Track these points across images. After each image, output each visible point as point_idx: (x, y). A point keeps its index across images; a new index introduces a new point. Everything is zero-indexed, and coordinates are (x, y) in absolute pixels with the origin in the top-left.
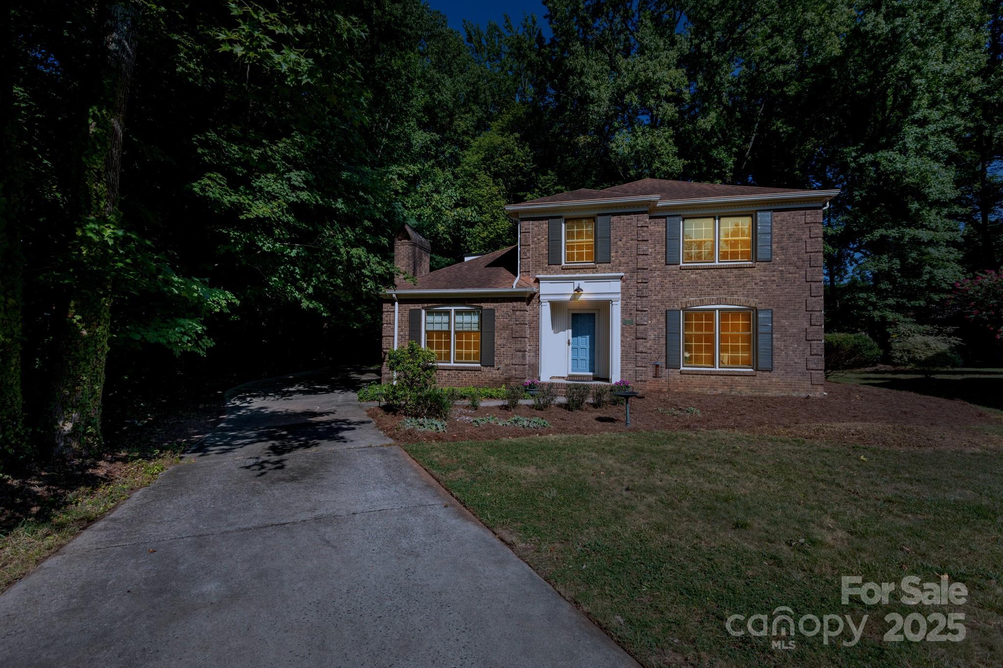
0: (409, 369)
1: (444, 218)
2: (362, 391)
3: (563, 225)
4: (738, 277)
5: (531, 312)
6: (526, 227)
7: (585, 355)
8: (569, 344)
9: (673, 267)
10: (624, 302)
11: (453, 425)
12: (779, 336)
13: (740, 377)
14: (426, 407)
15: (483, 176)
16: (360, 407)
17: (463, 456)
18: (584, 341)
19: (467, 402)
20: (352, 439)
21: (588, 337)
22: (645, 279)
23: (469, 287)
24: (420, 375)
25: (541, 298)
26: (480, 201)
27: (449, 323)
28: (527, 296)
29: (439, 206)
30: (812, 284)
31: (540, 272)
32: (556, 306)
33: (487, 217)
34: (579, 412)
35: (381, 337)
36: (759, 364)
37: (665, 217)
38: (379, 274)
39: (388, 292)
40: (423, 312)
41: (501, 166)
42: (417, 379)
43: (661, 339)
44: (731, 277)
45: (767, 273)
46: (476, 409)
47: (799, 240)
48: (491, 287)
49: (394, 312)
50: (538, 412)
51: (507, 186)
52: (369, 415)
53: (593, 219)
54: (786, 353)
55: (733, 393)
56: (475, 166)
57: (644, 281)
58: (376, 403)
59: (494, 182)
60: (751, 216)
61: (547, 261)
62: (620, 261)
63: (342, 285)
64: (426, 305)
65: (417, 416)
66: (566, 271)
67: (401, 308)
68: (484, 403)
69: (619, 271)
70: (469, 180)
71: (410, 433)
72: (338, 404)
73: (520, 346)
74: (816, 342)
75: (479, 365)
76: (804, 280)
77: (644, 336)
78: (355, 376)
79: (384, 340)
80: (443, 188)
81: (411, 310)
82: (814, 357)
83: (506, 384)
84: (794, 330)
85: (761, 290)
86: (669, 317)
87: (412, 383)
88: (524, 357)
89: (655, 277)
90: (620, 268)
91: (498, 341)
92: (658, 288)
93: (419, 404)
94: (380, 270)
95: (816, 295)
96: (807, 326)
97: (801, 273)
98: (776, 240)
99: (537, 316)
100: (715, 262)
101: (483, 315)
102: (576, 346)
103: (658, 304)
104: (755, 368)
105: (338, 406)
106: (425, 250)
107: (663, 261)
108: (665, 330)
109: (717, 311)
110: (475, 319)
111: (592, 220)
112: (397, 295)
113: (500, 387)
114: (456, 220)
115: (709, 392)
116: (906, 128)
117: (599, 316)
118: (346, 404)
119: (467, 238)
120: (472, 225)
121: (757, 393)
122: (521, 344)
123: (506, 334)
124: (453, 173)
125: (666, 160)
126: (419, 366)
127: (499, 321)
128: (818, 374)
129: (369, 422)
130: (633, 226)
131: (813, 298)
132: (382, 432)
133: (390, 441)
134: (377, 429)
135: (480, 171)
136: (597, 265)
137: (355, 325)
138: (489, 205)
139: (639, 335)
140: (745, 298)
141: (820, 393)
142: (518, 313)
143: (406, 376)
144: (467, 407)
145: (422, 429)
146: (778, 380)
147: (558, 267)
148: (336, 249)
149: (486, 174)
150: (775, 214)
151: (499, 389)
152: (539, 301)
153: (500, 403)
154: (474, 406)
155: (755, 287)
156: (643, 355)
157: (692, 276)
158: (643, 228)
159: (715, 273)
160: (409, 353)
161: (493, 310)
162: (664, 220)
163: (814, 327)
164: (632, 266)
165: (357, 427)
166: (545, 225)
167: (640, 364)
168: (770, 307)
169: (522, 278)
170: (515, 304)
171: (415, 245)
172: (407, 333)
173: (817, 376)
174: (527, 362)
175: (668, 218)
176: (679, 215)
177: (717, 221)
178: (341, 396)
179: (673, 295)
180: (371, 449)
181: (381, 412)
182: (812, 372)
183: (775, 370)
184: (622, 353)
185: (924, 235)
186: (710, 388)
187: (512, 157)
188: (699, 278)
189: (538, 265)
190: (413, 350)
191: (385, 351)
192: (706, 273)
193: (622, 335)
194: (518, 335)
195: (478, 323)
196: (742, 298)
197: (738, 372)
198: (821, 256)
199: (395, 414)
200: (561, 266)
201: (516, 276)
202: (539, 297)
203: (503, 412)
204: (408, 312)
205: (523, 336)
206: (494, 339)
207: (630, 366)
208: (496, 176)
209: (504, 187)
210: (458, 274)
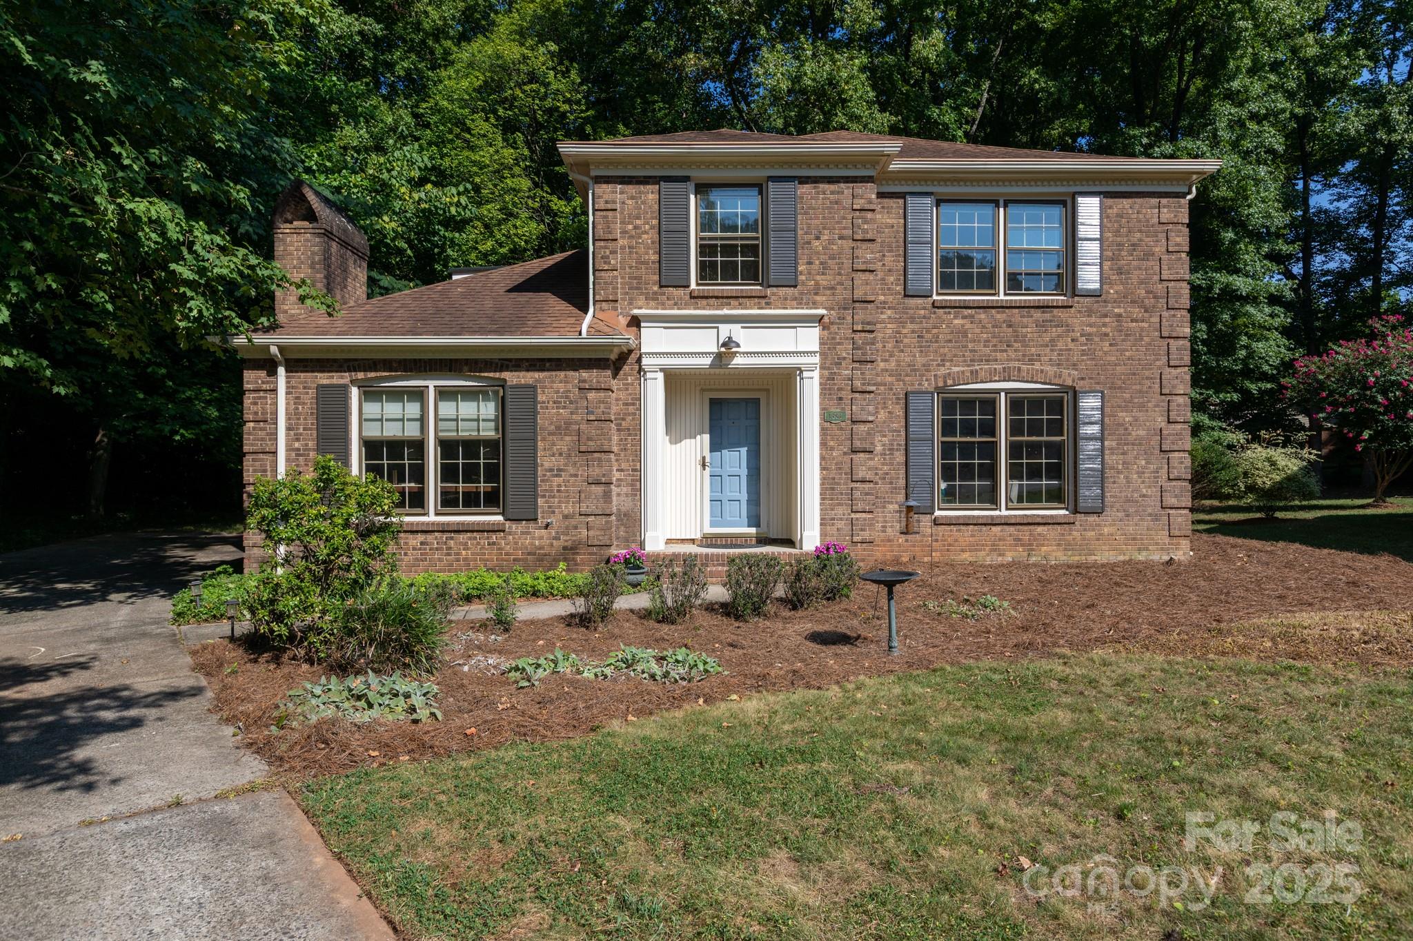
0: (317, 534)
1: (397, 205)
2: (186, 595)
3: (692, 197)
4: (1042, 326)
5: (622, 395)
6: (606, 197)
7: (739, 490)
8: (704, 465)
9: (920, 301)
10: (826, 373)
11: (454, 686)
12: (1114, 444)
13: (1046, 528)
14: (372, 640)
15: (480, 125)
16: (174, 640)
17: (520, 825)
18: (736, 459)
19: (479, 611)
20: (116, 773)
21: (744, 450)
22: (869, 323)
23: (473, 332)
24: (349, 549)
25: (645, 361)
26: (476, 174)
27: (422, 420)
28: (613, 357)
29: (385, 176)
30: (1171, 341)
31: (640, 303)
32: (676, 381)
33: (491, 210)
34: (763, 623)
35: (240, 455)
36: (1081, 500)
37: (902, 196)
38: (221, 278)
39: (259, 339)
40: (355, 392)
41: (520, 109)
42: (345, 560)
43: (897, 453)
44: (1028, 324)
45: (1093, 319)
46: (506, 630)
47: (1148, 255)
48: (527, 333)
49: (275, 391)
50: (665, 628)
51: (532, 151)
52: (199, 667)
53: (759, 187)
54: (1126, 477)
55: (1033, 559)
56: (464, 104)
57: (868, 327)
58: (224, 627)
59: (504, 140)
60: (1064, 203)
61: (656, 278)
62: (817, 284)
63: (109, 307)
64: (361, 375)
65: (343, 668)
66: (699, 301)
67: (293, 381)
68: (526, 611)
69: (815, 305)
70: (451, 132)
71: (323, 735)
72: (111, 634)
73: (597, 471)
74: (1176, 454)
75: (500, 518)
76: (1157, 334)
77: (868, 446)
78: (178, 553)
79: (248, 462)
80: (391, 142)
81: (321, 388)
82: (1174, 483)
83: (565, 560)
84: (1142, 433)
85: (1083, 353)
86: (911, 407)
87: (328, 572)
88: (607, 496)
89: (883, 322)
90: (818, 298)
91: (546, 461)
92: (889, 346)
93: (351, 632)
94: (223, 266)
95: (1177, 363)
96: (1163, 425)
97: (1152, 320)
98: (1110, 254)
99: (636, 402)
100: (997, 294)
101: (508, 399)
102: (718, 471)
103: (890, 379)
104: (1071, 506)
105: (109, 641)
106: (355, 251)
107: (899, 288)
108: (903, 433)
109: (1003, 394)
110: (488, 409)
111: (755, 192)
112: (282, 349)
113: (553, 567)
114: (424, 211)
115: (988, 559)
116: (1217, 105)
117: (768, 404)
118: (136, 633)
119: (450, 252)
120: (460, 225)
121: (1077, 558)
122: (600, 466)
123: (564, 444)
124: (416, 116)
125: (857, 112)
126: (347, 525)
127: (548, 416)
128: (1181, 515)
129: (196, 692)
130: (844, 208)
131: (1172, 370)
132: (229, 730)
133: (254, 769)
134: (216, 717)
135: (474, 112)
136: (769, 291)
137: (177, 433)
138: (495, 186)
139: (858, 444)
140: (1055, 368)
141: (1183, 553)
142: (592, 395)
143: (308, 554)
144: (483, 626)
145: (364, 717)
146: (1112, 530)
147: (681, 292)
148: (85, 201)
149: (487, 120)
150: (1110, 201)
151: (551, 573)
152: (640, 369)
153: (563, 608)
154: (500, 622)
155: (1071, 345)
156: (867, 486)
157: (956, 322)
158: (863, 214)
159: (1000, 316)
160: (318, 491)
161: (534, 388)
162: (901, 201)
163: (1173, 426)
164: (843, 294)
165: (152, 713)
166: (650, 194)
167: (860, 507)
168: (1098, 387)
169: (600, 315)
170: (585, 374)
171: (328, 234)
172: (311, 444)
173: (1180, 519)
174: (614, 509)
175: (909, 199)
176: (931, 194)
177: (1002, 210)
178: (126, 610)
179: (920, 360)
180: (175, 820)
181: (235, 655)
182: (1171, 512)
183: (1108, 511)
184: (822, 484)
185: (1241, 284)
186: (991, 550)
187: (543, 90)
188: (968, 326)
189: (636, 286)
190: (329, 481)
191: (250, 489)
192: (983, 316)
193: (823, 444)
194: (592, 445)
195: (496, 420)
196: (1048, 368)
197: (1043, 517)
198: (1185, 290)
199: (277, 660)
200: (688, 291)
201: (586, 311)
202: (639, 360)
203: (579, 633)
204: (312, 392)
205: (606, 448)
206: (535, 457)
207: (841, 511)
208: (508, 127)
209: (526, 152)
210: (441, 304)
